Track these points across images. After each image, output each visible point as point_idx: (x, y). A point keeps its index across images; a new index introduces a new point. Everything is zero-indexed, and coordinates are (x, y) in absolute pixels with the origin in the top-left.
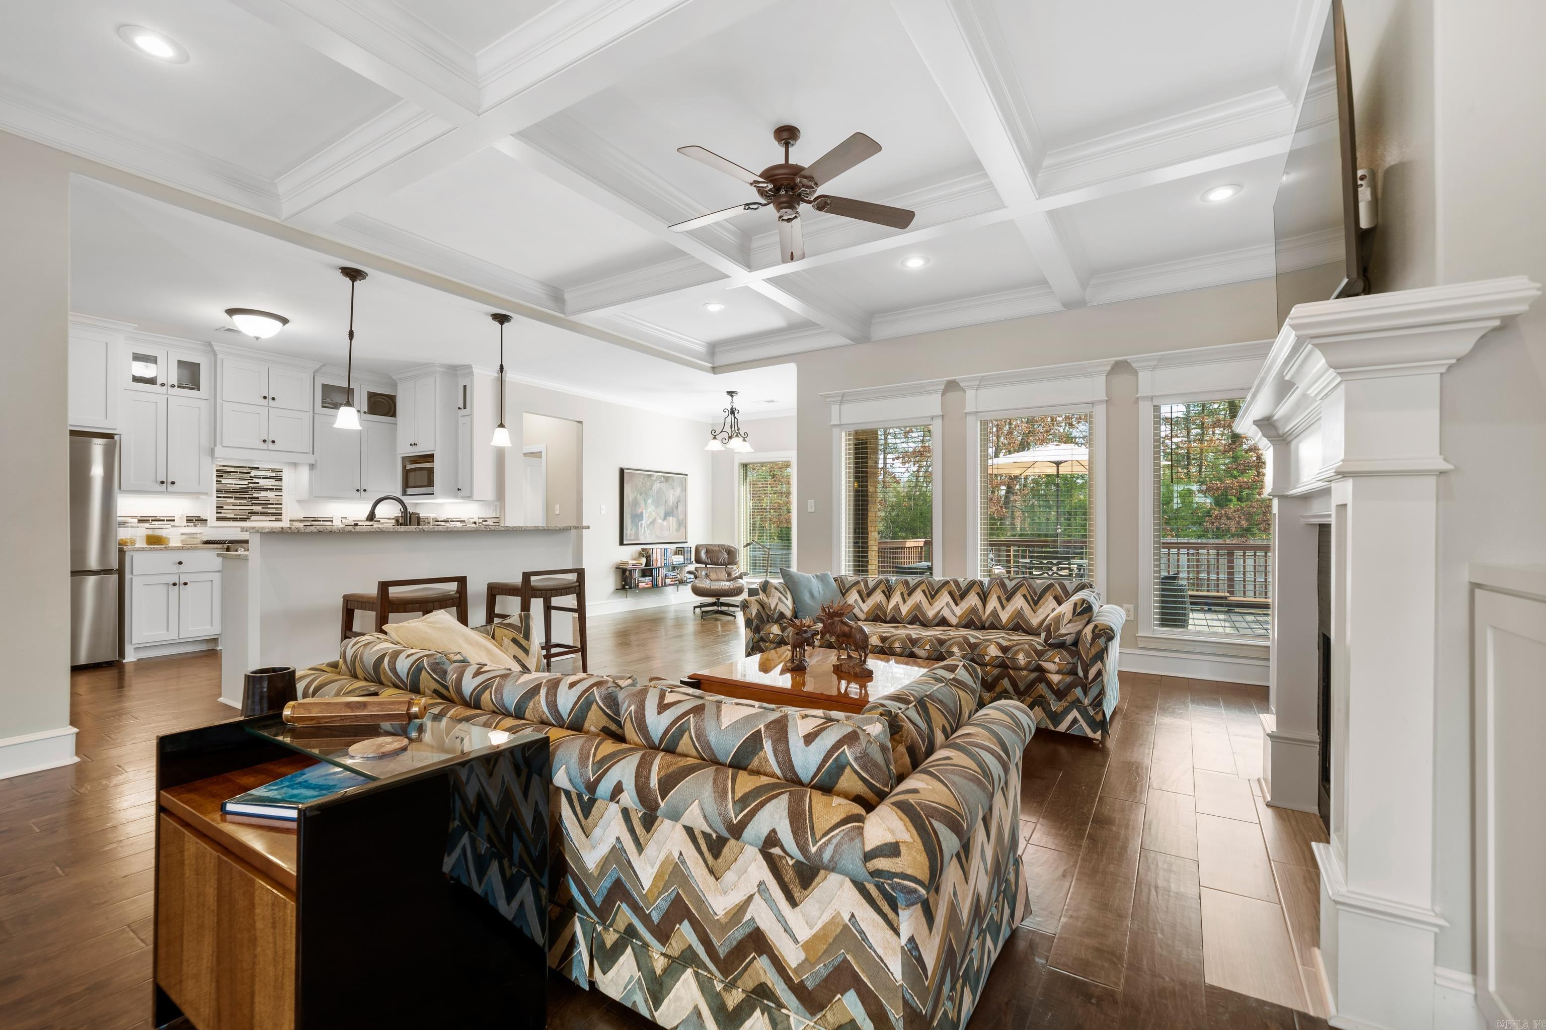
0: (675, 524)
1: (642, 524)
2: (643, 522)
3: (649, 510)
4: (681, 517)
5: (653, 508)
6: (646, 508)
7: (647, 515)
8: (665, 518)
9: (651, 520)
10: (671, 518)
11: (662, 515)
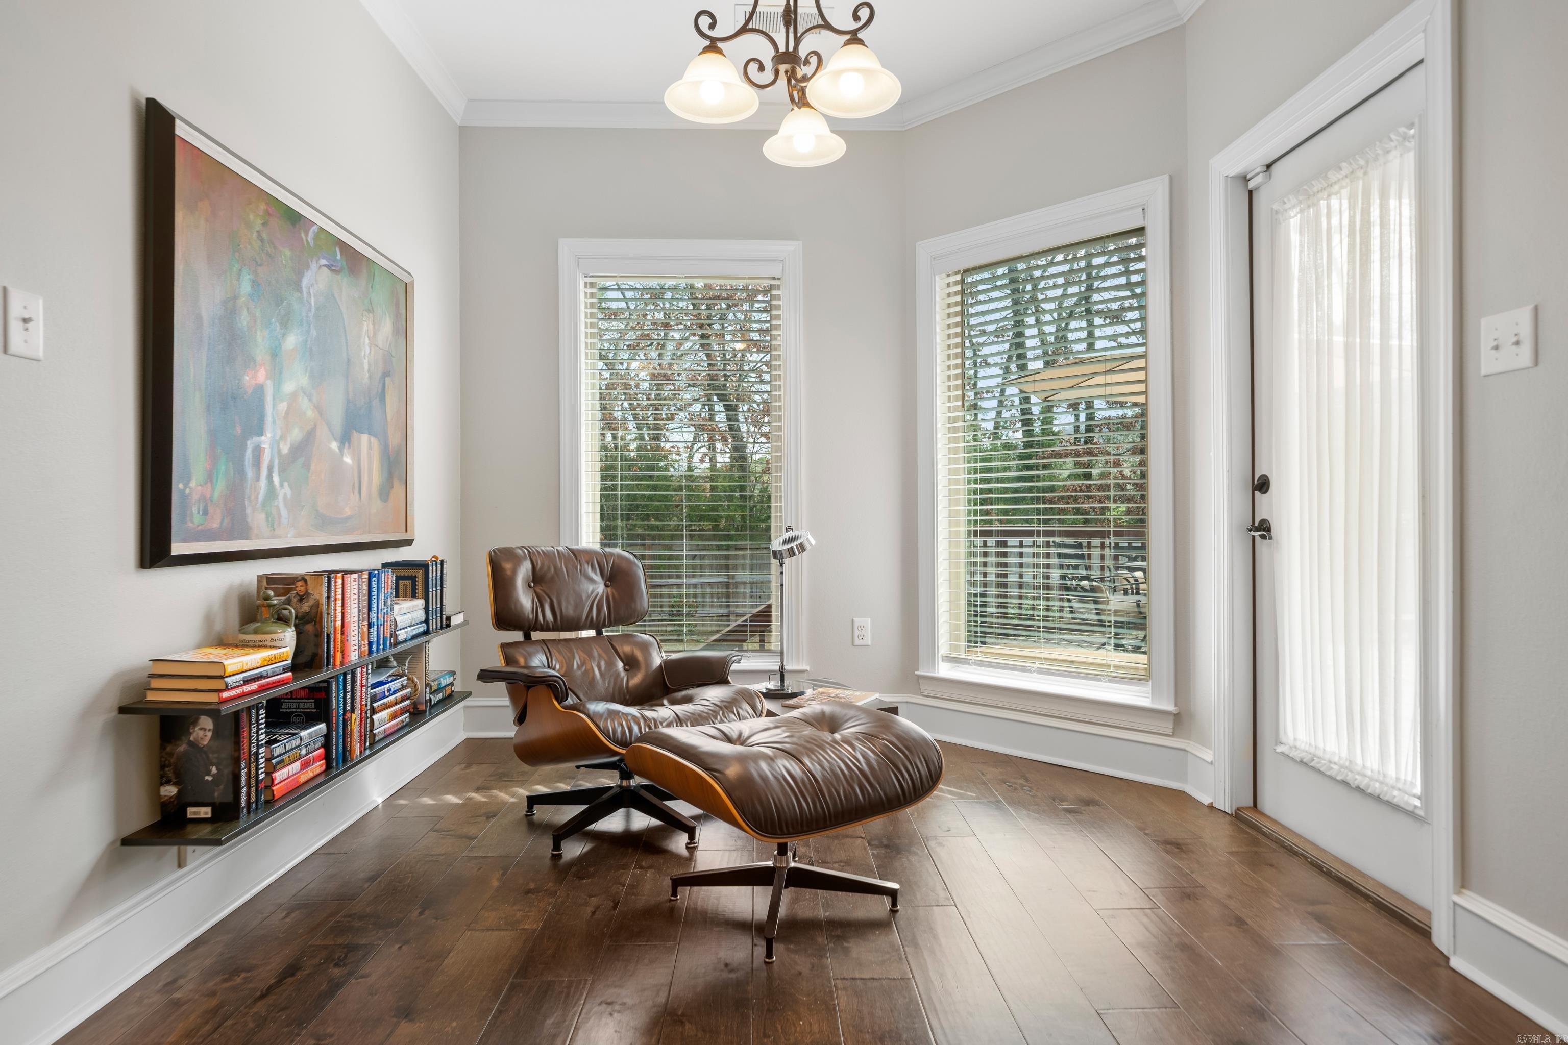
0: (376, 466)
1: (258, 452)
2: (266, 441)
3: (289, 387)
4: (395, 440)
5: (304, 381)
6: (277, 374)
7: (283, 406)
8: (345, 439)
9: (296, 435)
10: (365, 437)
11: (336, 416)
